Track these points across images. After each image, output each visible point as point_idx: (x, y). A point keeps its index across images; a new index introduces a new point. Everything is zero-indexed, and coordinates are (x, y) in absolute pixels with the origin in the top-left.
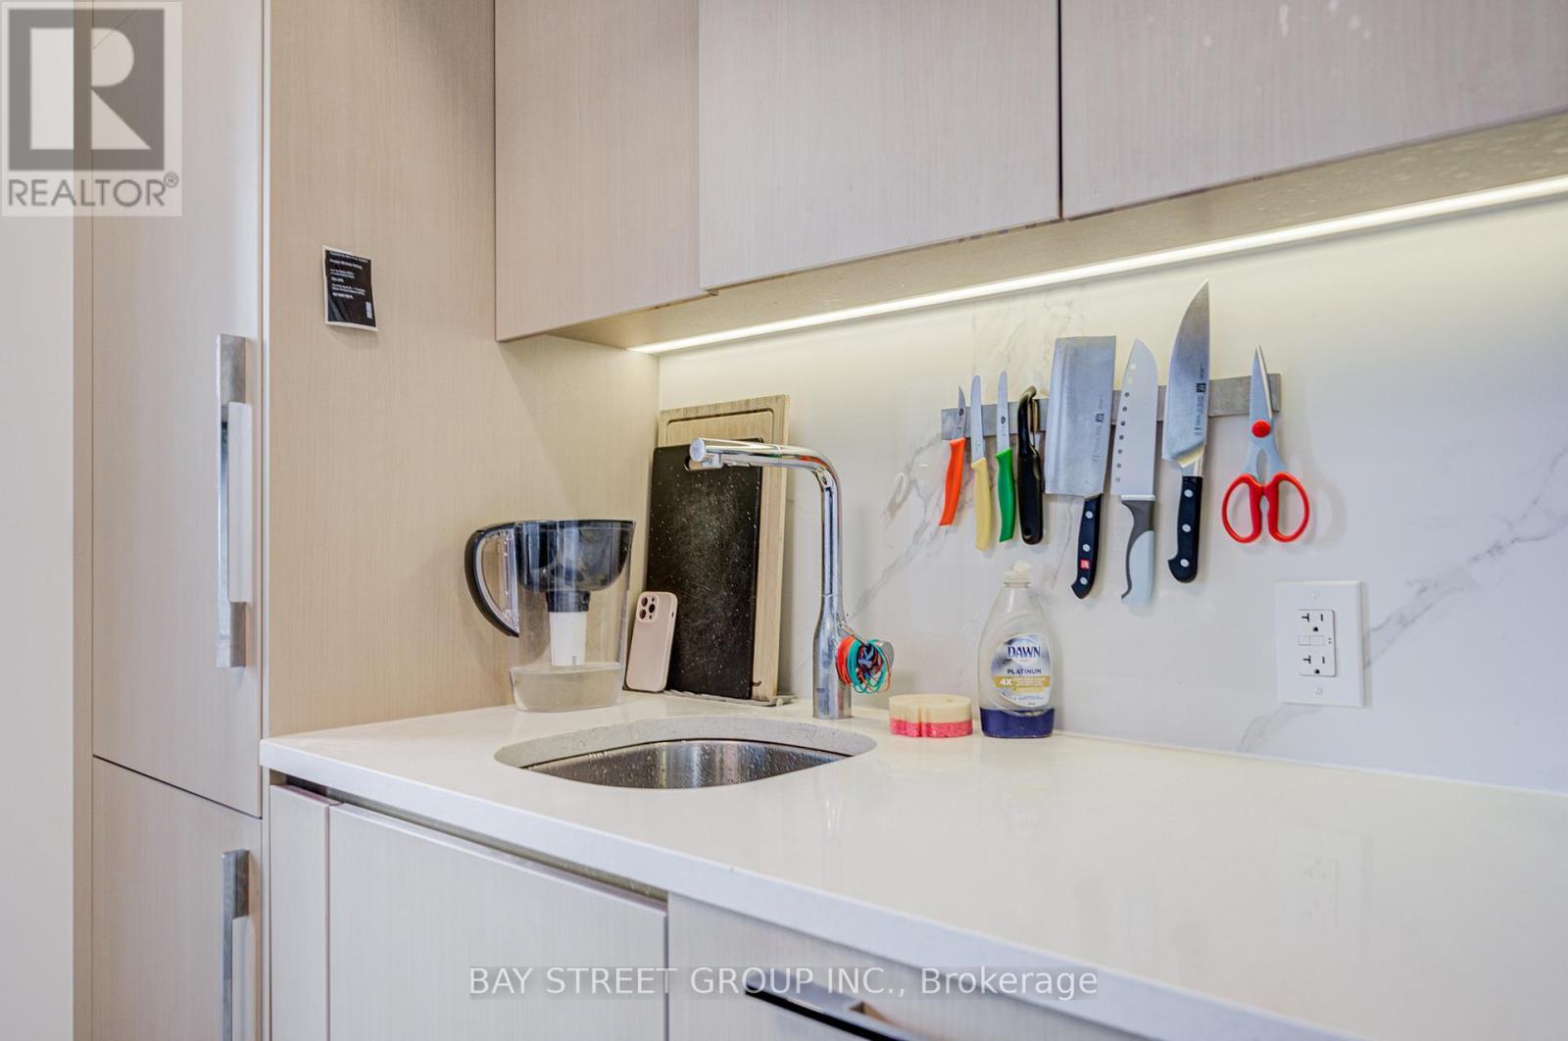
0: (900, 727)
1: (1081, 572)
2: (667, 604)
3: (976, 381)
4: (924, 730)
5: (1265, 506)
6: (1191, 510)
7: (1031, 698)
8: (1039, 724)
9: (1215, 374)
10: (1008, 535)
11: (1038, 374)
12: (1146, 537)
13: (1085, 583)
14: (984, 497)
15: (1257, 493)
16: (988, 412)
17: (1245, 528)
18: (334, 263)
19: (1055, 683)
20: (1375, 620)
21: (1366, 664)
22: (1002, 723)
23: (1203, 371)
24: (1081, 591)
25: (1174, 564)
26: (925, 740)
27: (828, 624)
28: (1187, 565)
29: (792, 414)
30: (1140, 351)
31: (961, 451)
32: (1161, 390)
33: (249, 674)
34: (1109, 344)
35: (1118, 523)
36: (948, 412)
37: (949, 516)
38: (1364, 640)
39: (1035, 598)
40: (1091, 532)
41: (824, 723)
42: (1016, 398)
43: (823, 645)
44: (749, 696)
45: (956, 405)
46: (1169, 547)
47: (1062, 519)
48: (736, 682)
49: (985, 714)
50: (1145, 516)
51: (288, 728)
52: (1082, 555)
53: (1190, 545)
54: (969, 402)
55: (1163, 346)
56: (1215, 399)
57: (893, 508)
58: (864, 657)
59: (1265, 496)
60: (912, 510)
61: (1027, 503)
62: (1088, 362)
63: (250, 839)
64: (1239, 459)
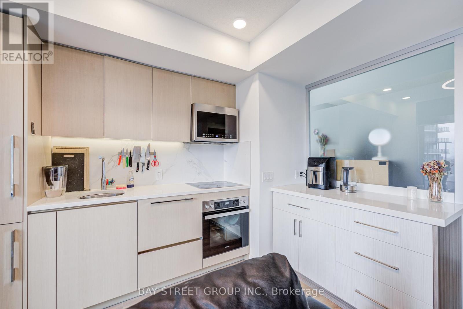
0: (118, 189)
3: (123, 149)
4: (121, 188)
6: (148, 164)
7: (132, 183)
8: (132, 186)
9: (151, 151)
10: (127, 166)
11: (131, 149)
12: (144, 166)
14: (124, 161)
15: (154, 162)
16: (125, 153)
17: (153, 165)
18: (32, 124)
20: (163, 172)
21: (163, 176)
23: (150, 151)
24: (137, 171)
27: (104, 178)
28: (148, 169)
29: (90, 150)
30: (143, 148)
31: (121, 157)
32: (146, 152)
33: (17, 198)
34: (140, 147)
35: (141, 165)
36: (119, 152)
37: (119, 164)
38: (163, 174)
39: (132, 173)
40: (138, 166)
41: (103, 190)
42: (129, 151)
43: (103, 181)
44: (83, 190)
45: (120, 151)
46: (146, 167)
47: (134, 164)
49: (128, 186)
50: (143, 164)
52: (138, 168)
53: (148, 167)
54: (122, 151)
55: (146, 148)
56: (151, 153)
57: (109, 163)
58: (112, 181)
59: (155, 162)
60: (112, 163)
61: (130, 163)
62: (138, 149)
63: (17, 227)
64: (152, 159)
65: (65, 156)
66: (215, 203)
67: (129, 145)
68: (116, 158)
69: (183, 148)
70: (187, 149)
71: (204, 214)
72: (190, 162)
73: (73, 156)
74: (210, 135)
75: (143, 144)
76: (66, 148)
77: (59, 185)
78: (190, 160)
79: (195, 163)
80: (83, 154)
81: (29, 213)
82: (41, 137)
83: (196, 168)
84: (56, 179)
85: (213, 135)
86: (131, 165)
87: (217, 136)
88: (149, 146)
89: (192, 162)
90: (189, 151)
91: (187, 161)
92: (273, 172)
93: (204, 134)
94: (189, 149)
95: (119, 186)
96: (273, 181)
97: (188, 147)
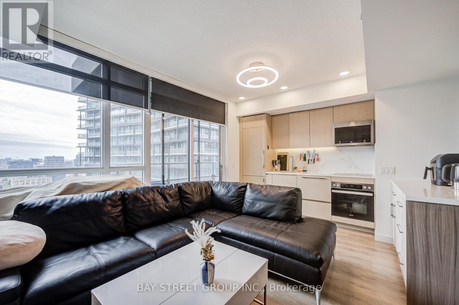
2: (280, 165)
3: (302, 152)
6: (314, 160)
7: (305, 170)
8: (306, 171)
11: (305, 152)
14: (302, 158)
15: (317, 159)
16: (303, 154)
17: (317, 161)
18: (267, 146)
19: (306, 169)
20: (323, 165)
21: (322, 167)
24: (308, 164)
26: (300, 172)
28: (314, 163)
29: (289, 153)
30: (311, 152)
31: (301, 156)
32: (312, 154)
33: (264, 169)
35: (310, 160)
36: (300, 154)
37: (300, 160)
39: (305, 164)
41: (293, 171)
42: (304, 154)
43: (292, 167)
47: (307, 160)
48: (285, 170)
49: (303, 170)
50: (312, 160)
51: (267, 172)
52: (308, 162)
53: (314, 162)
55: (313, 152)
56: (316, 154)
57: (296, 159)
58: (296, 168)
59: (318, 159)
60: (297, 159)
61: (305, 159)
62: (309, 152)
63: (264, 178)
64: (316, 157)
65: (281, 156)
66: (341, 184)
67: (303, 150)
68: (299, 157)
69: (337, 150)
70: (339, 151)
71: (332, 189)
72: (341, 159)
73: (283, 156)
74: (345, 141)
75: (311, 150)
76: (283, 153)
77: (278, 167)
80: (287, 155)
81: (267, 174)
82: (272, 150)
83: (347, 164)
84: (276, 165)
85: (347, 141)
86: (305, 161)
87: (351, 142)
88: (314, 150)
89: (343, 159)
91: (339, 159)
92: (395, 167)
93: (340, 142)
94: (341, 151)
95: (299, 170)
96: (395, 174)
97: (340, 150)
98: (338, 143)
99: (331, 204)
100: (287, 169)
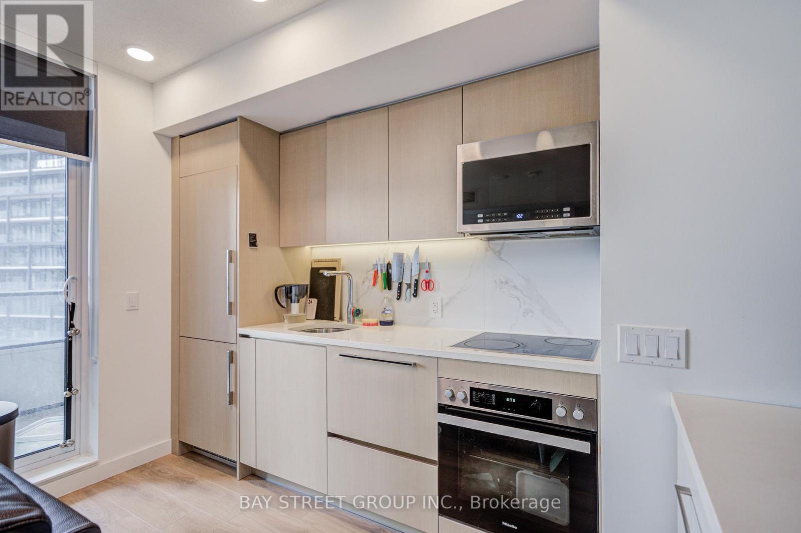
0: (364, 324)
1: (398, 296)
2: (315, 301)
3: (379, 259)
4: (369, 325)
5: (427, 284)
6: (416, 285)
7: (389, 319)
8: (391, 323)
10: (385, 288)
11: (390, 258)
12: (409, 290)
13: (399, 298)
14: (381, 280)
15: (426, 283)
16: (382, 265)
17: (425, 288)
18: (250, 235)
19: (394, 316)
20: (443, 304)
21: (442, 310)
22: (383, 323)
24: (398, 299)
25: (413, 294)
26: (369, 327)
27: (350, 305)
28: (415, 295)
29: (342, 262)
30: (408, 255)
31: (376, 272)
32: (412, 263)
33: (233, 317)
34: (403, 254)
35: (404, 287)
36: (374, 265)
37: (374, 284)
38: (442, 307)
39: (390, 300)
40: (400, 288)
41: (350, 324)
42: (386, 263)
43: (349, 309)
44: (333, 320)
45: (375, 263)
46: (413, 292)
47: (395, 285)
48: (331, 318)
49: (380, 322)
50: (409, 286)
51: (242, 326)
52: (398, 293)
53: (416, 291)
54: (378, 263)
55: (412, 256)
56: (421, 266)
57: (363, 282)
58: (360, 311)
59: (428, 283)
60: (366, 284)
61: (388, 284)
62: (400, 257)
63: (233, 348)
64: (424, 276)
65: (321, 272)
66: (471, 388)
67: (388, 251)
68: (372, 275)
69: (487, 250)
70: (495, 253)
71: (441, 409)
72: (502, 282)
74: (499, 215)
75: (407, 248)
76: (321, 261)
77: (300, 308)
78: (504, 280)
79: (515, 287)
80: (335, 269)
81: (246, 336)
82: (277, 248)
83: (519, 299)
85: (505, 214)
86: (390, 288)
87: (519, 216)
88: (417, 251)
89: (507, 283)
90: (500, 258)
91: (495, 281)
92: (687, 333)
93: (482, 216)
94: (500, 253)
95: (366, 320)
96: (687, 367)
97: (498, 249)
98: (475, 221)
99: (435, 468)
100: (337, 315)
